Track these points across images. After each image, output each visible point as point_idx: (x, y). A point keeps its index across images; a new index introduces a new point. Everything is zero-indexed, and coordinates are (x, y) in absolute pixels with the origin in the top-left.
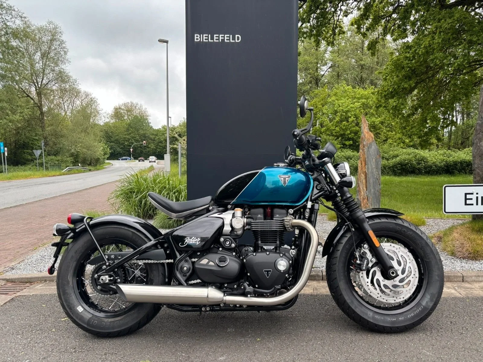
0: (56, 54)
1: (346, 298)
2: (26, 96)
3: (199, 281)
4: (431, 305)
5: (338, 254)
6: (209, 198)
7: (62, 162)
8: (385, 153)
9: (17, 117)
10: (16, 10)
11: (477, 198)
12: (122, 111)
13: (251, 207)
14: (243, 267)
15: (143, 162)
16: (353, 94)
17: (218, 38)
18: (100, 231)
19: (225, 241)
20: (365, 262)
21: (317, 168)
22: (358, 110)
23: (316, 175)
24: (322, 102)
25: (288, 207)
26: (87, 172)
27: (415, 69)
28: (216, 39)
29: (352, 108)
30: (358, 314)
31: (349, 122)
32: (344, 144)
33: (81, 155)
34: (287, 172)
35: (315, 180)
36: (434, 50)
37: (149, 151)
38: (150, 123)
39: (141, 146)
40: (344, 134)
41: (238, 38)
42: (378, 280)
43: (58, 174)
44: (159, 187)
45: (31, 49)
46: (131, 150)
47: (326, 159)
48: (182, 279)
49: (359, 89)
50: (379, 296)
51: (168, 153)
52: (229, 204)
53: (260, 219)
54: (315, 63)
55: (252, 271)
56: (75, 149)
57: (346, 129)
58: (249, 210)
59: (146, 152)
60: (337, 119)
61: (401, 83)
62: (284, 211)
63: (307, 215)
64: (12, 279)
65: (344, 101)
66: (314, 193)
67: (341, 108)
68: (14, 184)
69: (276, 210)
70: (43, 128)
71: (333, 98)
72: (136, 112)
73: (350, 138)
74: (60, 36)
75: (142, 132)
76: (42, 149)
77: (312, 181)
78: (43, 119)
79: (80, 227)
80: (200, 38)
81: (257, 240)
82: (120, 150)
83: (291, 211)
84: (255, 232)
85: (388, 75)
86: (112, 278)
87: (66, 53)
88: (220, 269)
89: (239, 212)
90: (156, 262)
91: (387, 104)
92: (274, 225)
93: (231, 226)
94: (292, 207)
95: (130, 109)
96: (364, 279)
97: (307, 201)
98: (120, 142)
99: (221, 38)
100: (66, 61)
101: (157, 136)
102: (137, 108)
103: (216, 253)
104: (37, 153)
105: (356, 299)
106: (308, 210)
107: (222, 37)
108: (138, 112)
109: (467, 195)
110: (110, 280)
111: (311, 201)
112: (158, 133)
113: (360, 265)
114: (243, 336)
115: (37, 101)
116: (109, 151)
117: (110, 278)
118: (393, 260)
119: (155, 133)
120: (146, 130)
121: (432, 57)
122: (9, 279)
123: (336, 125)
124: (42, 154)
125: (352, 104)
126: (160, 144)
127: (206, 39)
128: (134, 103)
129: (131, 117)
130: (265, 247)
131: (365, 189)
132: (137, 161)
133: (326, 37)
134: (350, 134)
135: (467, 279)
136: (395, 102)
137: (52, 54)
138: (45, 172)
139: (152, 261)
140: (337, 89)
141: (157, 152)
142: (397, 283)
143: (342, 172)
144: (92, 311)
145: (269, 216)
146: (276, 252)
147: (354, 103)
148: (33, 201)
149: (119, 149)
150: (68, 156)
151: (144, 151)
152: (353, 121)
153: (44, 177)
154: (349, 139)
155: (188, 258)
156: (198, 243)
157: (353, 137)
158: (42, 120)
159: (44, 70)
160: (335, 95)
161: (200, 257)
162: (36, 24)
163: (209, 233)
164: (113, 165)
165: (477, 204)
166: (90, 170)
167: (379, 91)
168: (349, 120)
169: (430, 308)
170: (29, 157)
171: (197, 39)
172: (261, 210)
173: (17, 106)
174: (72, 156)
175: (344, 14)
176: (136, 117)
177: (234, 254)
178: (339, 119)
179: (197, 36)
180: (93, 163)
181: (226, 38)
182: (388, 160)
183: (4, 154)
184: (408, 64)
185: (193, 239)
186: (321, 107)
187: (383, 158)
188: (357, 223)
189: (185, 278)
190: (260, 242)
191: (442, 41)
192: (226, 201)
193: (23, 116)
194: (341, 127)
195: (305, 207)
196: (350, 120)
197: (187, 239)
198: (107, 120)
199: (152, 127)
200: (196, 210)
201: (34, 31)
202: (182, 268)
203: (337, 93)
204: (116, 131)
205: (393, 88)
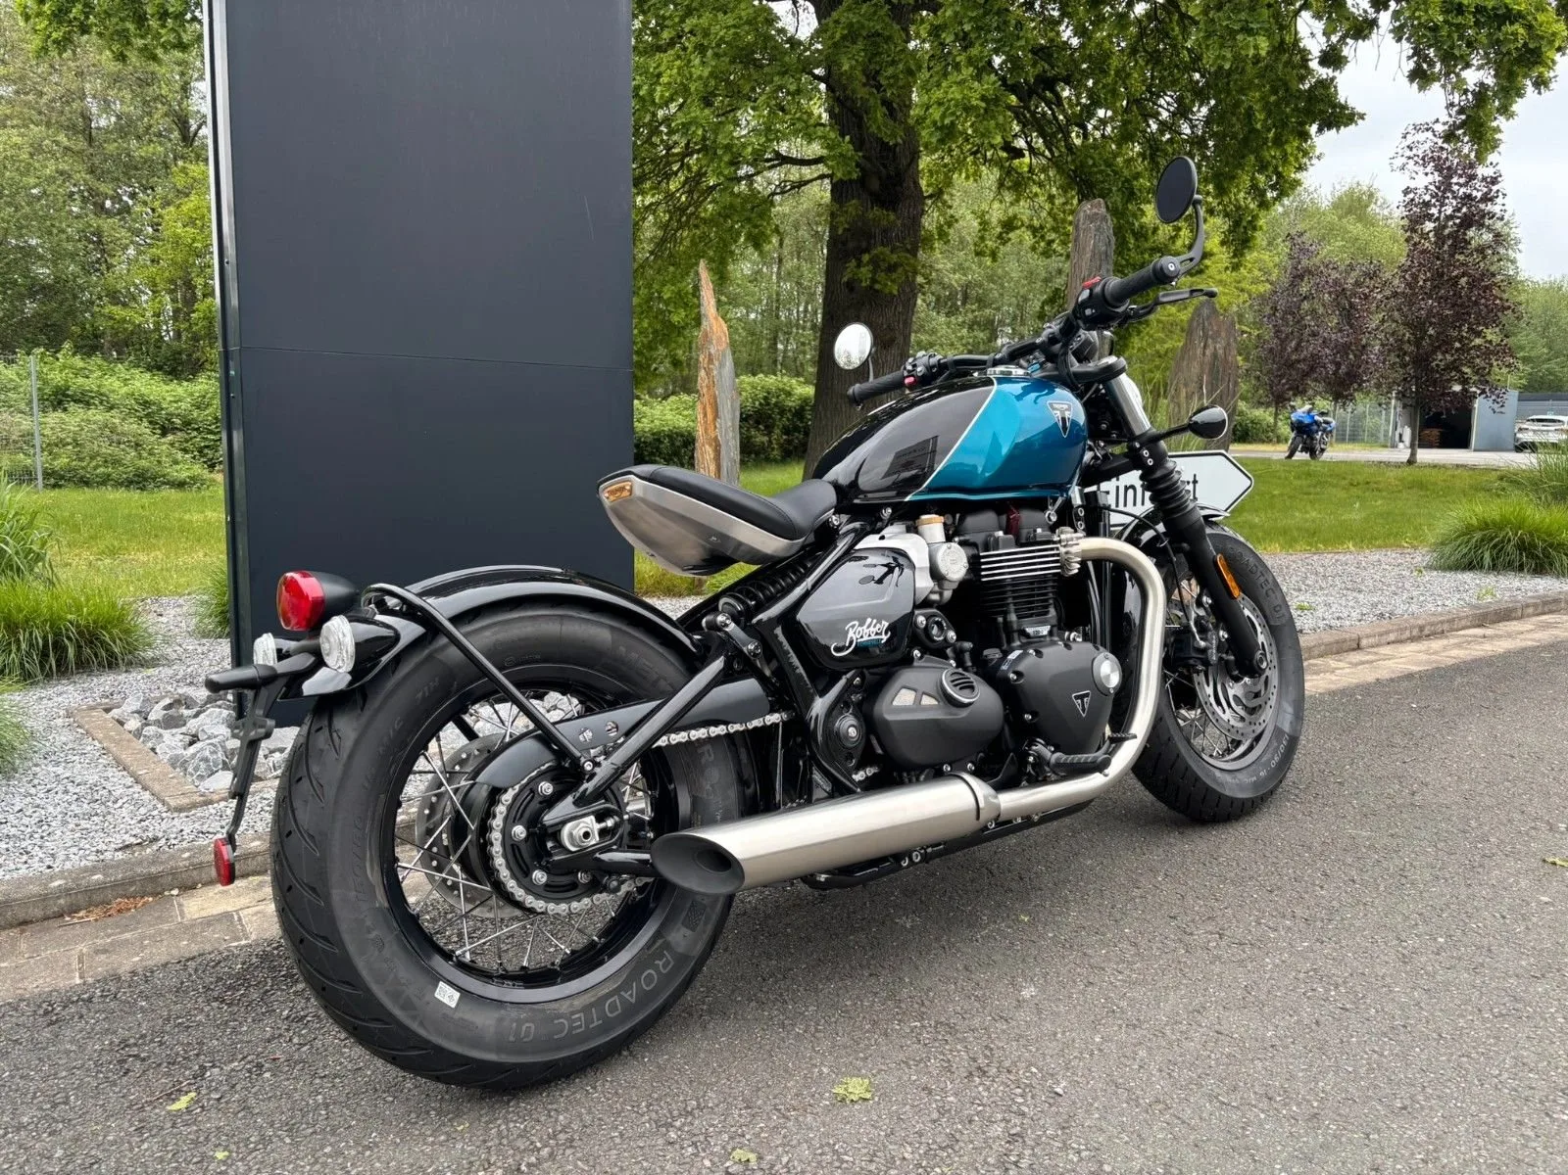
4: (1298, 727)
13: (962, 511)
19: (930, 624)
58: (962, 520)
62: (1041, 516)
63: (1081, 526)
81: (1000, 612)
83: (1051, 515)
84: (994, 589)
86: (610, 823)
96: (1203, 689)
106: (1081, 513)
117: (603, 825)
130: (1031, 631)
156: (884, 638)
177: (953, 663)
185: (869, 627)
190: (1014, 617)
197: (853, 626)
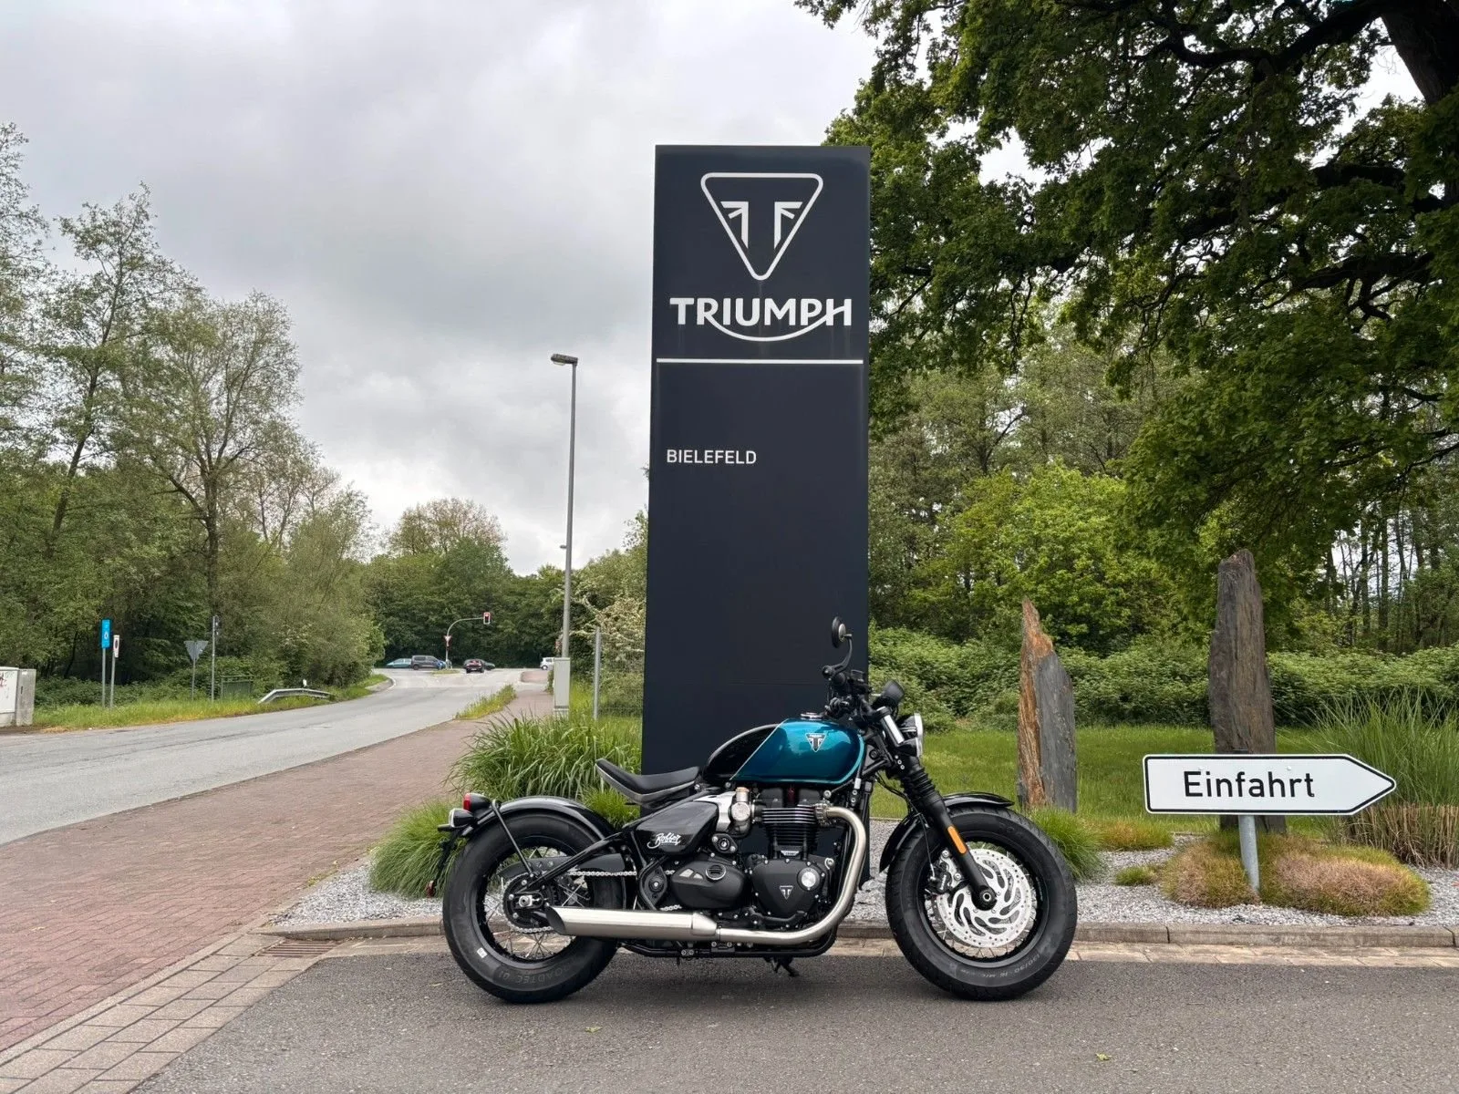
0: (266, 378)
1: (915, 939)
2: (174, 487)
3: (677, 907)
4: (1052, 951)
5: (903, 865)
6: (694, 770)
7: (256, 673)
8: (1181, 662)
9: (153, 550)
10: (178, 270)
11: (1209, 781)
12: (426, 526)
13: (762, 786)
14: (748, 883)
15: (479, 674)
16: (1084, 492)
17: (711, 457)
18: (518, 823)
19: (721, 840)
20: (944, 879)
21: (871, 723)
22: (1099, 538)
23: (870, 733)
24: (997, 512)
25: (822, 788)
26: (324, 704)
27: (1207, 455)
28: (709, 459)
29: (1081, 531)
30: (933, 966)
31: (1075, 570)
32: (1064, 634)
33: (310, 655)
34: (823, 729)
35: (867, 742)
36: (1246, 412)
37: (497, 642)
38: (506, 560)
39: (476, 627)
40: (1062, 605)
41: (751, 457)
42: (966, 910)
43: (247, 708)
44: (567, 751)
45: (199, 365)
46: (448, 638)
47: (883, 709)
48: (651, 903)
49: (1101, 477)
50: (967, 935)
51: (564, 654)
52: (727, 780)
53: (777, 805)
54: (975, 406)
55: (763, 888)
56: (295, 638)
57: (1068, 590)
58: (760, 791)
59: (489, 644)
60: (1042, 561)
61: (1174, 490)
62: (816, 794)
63: (853, 801)
64: (297, 933)
65: (1059, 512)
66: (867, 764)
67: (1049, 531)
68: (140, 737)
69: (803, 792)
70: (211, 577)
71: (1028, 503)
72: (465, 529)
73: (1081, 616)
74: (281, 333)
75: (480, 586)
76: (209, 639)
77: (862, 745)
78: (214, 552)
79: (484, 817)
80: (677, 456)
81: (772, 841)
82: (415, 637)
83: (828, 793)
84: (769, 828)
85: (1138, 472)
86: (539, 899)
87: (292, 375)
88: (711, 885)
89: (742, 793)
90: (609, 874)
91: (1145, 540)
92: (799, 815)
93: (731, 817)
94: (830, 787)
95: (447, 521)
96: (943, 908)
97: (853, 777)
98: (414, 614)
99: (717, 457)
100: (291, 396)
101: (523, 598)
102: (470, 516)
103: (707, 861)
104: (196, 648)
105: (933, 942)
106: (855, 793)
107: (719, 454)
108: (471, 527)
109: (1190, 776)
110: (534, 903)
111: (861, 777)
112: (526, 589)
113: (936, 883)
114: (747, 1003)
115: (200, 503)
116: (383, 641)
117: (536, 900)
118: (991, 876)
119: (518, 589)
120: (493, 579)
121: (1241, 430)
122: (292, 934)
123: (1037, 578)
124: (211, 652)
125: (1081, 518)
126: (530, 621)
127: (688, 459)
128: (464, 502)
129: (452, 542)
130: (785, 853)
131: (1036, 761)
132: (462, 672)
133: (994, 351)
134: (1080, 603)
135: (1176, 938)
136: (1162, 536)
137: (256, 379)
138: (213, 704)
139: (602, 874)
140: (1039, 477)
141: (523, 643)
142: (998, 915)
143: (912, 730)
144: (500, 958)
145: (791, 800)
146: (801, 859)
147: (1090, 515)
148: (229, 782)
149: (410, 636)
150: (274, 657)
151: (484, 642)
152: (1086, 568)
153: (210, 718)
154: (1077, 619)
155: (661, 868)
156: (677, 843)
157: (1088, 615)
158: (211, 556)
159: (230, 421)
160: (1034, 493)
161: (678, 868)
162: (219, 300)
163: (694, 827)
164: (392, 682)
165: (1210, 794)
166: (332, 699)
167: (1122, 507)
168: (1075, 566)
169: (1051, 956)
170: (162, 660)
171: (672, 458)
172: (779, 791)
173: (155, 519)
174: (284, 658)
175: (1039, 294)
176: (466, 542)
177: (734, 863)
178: (1046, 562)
179: (672, 453)
180: (339, 678)
181: (727, 457)
182: (1187, 680)
183: (110, 650)
184: (1186, 444)
185: (668, 837)
186: (993, 528)
187: (1174, 674)
188: (932, 814)
189: (656, 901)
190: (775, 844)
191: (1263, 392)
192: (722, 776)
193: (168, 549)
194: (1053, 586)
195: (851, 787)
196: (1079, 564)
197: (659, 837)
198: (380, 552)
199: (510, 571)
200: (673, 789)
201: (211, 318)
202: (651, 885)
203: (1038, 488)
204: (406, 584)
205: (1155, 501)
